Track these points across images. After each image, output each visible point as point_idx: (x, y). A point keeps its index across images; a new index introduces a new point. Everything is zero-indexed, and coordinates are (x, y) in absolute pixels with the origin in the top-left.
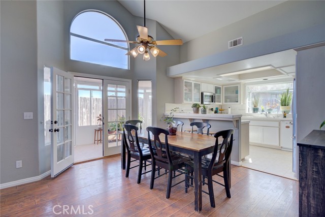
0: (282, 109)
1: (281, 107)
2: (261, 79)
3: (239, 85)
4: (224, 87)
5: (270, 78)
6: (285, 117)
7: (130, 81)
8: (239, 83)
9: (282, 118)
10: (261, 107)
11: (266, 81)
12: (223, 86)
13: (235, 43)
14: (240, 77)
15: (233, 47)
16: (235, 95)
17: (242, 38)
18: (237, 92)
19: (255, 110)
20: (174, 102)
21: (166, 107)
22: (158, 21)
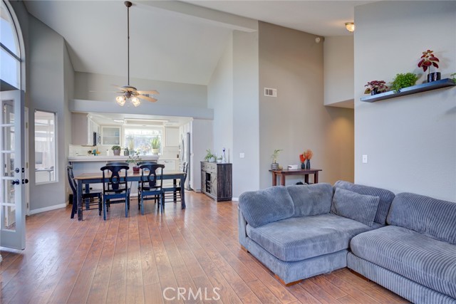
1: (152, 149)
2: (141, 125)
3: (120, 128)
4: (102, 127)
7: (27, 109)
8: (121, 126)
16: (115, 137)
21: (70, 149)
22: (67, 40)
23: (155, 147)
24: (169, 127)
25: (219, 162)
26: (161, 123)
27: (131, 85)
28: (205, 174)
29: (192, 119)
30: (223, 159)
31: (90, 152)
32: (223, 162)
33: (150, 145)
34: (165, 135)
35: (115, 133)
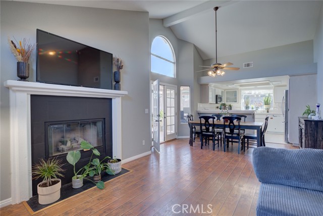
0: (265, 107)
1: (264, 105)
5: (258, 87)
6: (268, 112)
7: (177, 86)
8: (238, 89)
9: (266, 113)
10: (251, 106)
12: (225, 90)
13: (248, 65)
14: (241, 86)
16: (234, 97)
17: (252, 62)
19: (247, 107)
21: (198, 106)
22: (195, 44)
23: (267, 103)
24: (278, 86)
26: (268, 84)
27: (218, 62)
28: (300, 130)
29: (288, 77)
30: (317, 115)
31: (218, 107)
33: (263, 102)
34: (275, 92)
35: (234, 95)
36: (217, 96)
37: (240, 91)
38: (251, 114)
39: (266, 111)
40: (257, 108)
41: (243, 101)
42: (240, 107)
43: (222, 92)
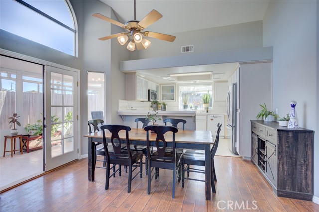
0: (204, 106)
1: (204, 104)
2: (192, 82)
3: (174, 85)
4: (162, 86)
5: (198, 82)
6: (208, 112)
7: (79, 71)
8: (175, 84)
9: (206, 113)
10: (189, 105)
11: (195, 84)
12: (160, 85)
13: (188, 49)
14: (179, 79)
15: (185, 52)
16: (171, 93)
17: (193, 46)
18: (173, 91)
19: (186, 107)
20: (125, 99)
21: (120, 104)
23: (206, 102)
24: (218, 82)
25: (282, 124)
28: (256, 140)
29: (238, 64)
30: (292, 120)
32: (291, 126)
33: (202, 100)
34: (215, 89)
35: (171, 90)
36: (149, 91)
37: (178, 87)
38: (192, 116)
39: (206, 110)
40: (196, 107)
41: (181, 99)
42: (178, 107)
43: (157, 87)
